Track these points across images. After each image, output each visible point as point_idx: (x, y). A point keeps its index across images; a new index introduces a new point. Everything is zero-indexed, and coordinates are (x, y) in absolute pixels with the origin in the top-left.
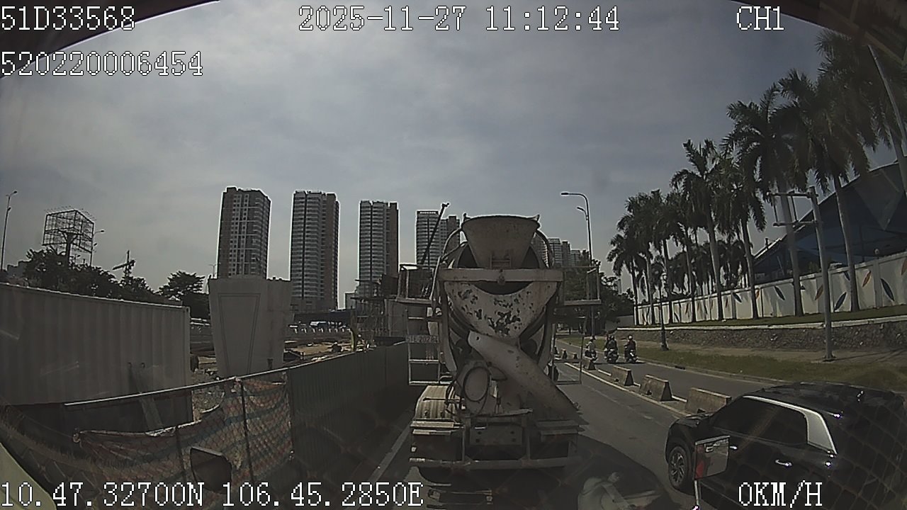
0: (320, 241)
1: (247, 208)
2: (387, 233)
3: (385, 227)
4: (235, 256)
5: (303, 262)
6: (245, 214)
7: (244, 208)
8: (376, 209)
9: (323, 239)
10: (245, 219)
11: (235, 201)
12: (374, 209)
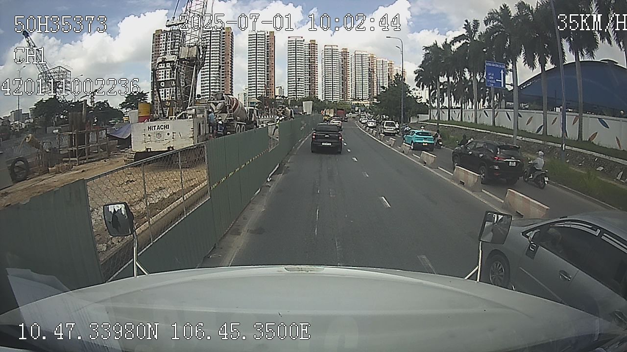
0: (221, 59)
1: (170, 41)
2: (267, 51)
3: (266, 47)
4: (163, 75)
5: (210, 74)
6: (169, 46)
7: (168, 42)
8: (260, 36)
9: (223, 58)
10: (169, 49)
11: (162, 38)
12: (258, 36)
